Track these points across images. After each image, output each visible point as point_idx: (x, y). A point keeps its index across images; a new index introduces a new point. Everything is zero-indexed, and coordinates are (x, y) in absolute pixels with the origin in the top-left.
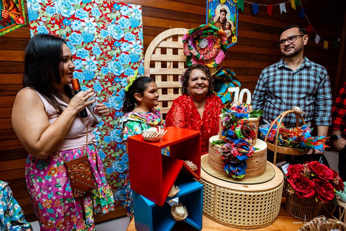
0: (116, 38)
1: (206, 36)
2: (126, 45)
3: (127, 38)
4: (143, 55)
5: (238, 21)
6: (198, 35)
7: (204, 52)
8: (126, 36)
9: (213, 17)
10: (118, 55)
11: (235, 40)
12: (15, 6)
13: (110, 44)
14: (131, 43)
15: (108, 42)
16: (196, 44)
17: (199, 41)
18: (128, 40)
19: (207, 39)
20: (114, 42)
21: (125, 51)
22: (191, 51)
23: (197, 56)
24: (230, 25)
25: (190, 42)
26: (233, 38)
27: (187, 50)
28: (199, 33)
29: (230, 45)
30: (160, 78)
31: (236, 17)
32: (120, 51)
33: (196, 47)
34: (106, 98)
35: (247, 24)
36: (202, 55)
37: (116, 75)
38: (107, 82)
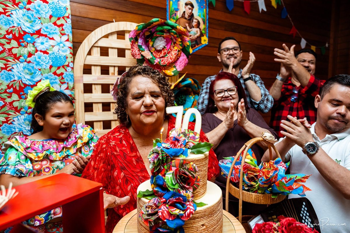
0: (27, 30)
1: (162, 33)
2: (44, 42)
3: (45, 31)
4: (71, 56)
5: (209, 18)
6: (150, 32)
7: (160, 55)
8: (44, 28)
9: (176, 11)
10: (30, 55)
11: (205, 40)
13: (16, 38)
14: (53, 39)
15: (13, 35)
16: (149, 44)
17: (152, 40)
18: (47, 34)
19: (164, 38)
20: (23, 35)
21: (43, 50)
22: (143, 53)
23: (150, 60)
24: (199, 23)
25: (140, 41)
26: (203, 38)
27: (137, 51)
28: (152, 29)
29: (199, 47)
30: (99, 88)
31: (206, 13)
32: (34, 49)
33: (150, 48)
34: (9, 117)
35: (219, 22)
36: (159, 58)
37: (27, 83)
38: (11, 93)
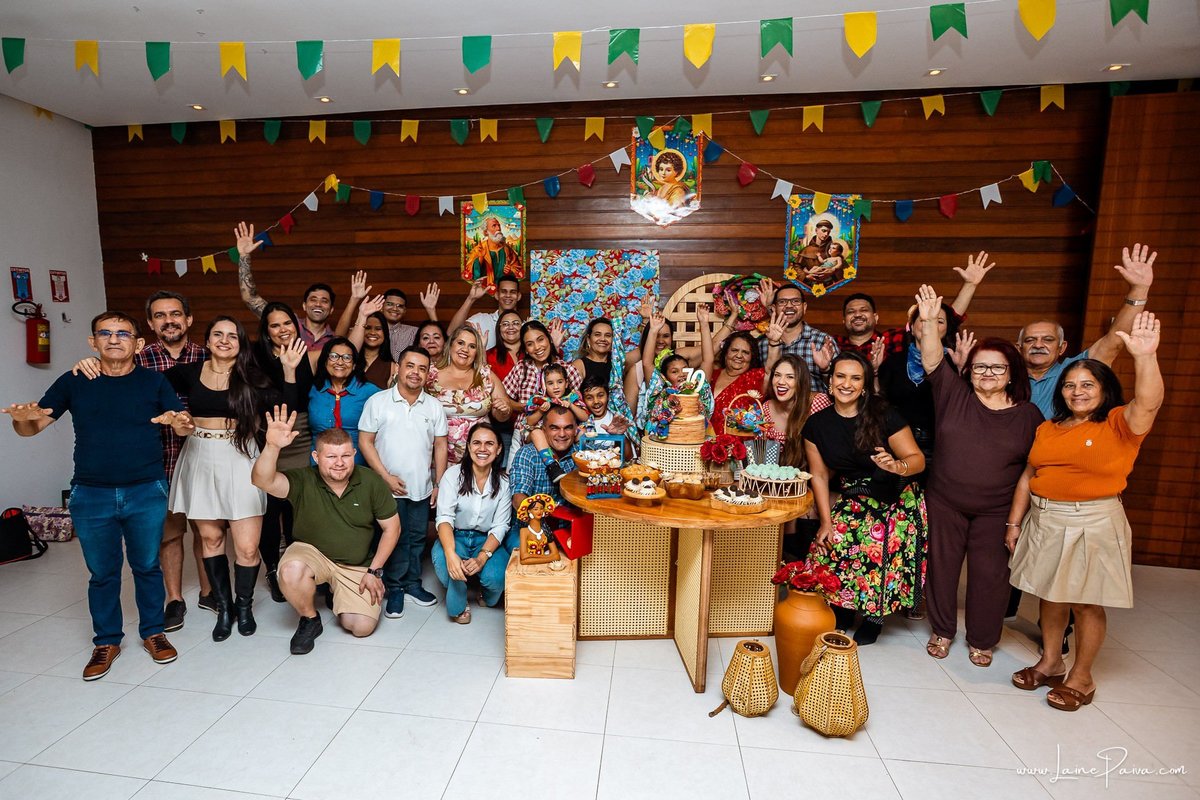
0: (623, 295)
5: (859, 240)
8: (636, 292)
11: (851, 273)
12: (517, 259)
13: (614, 303)
15: (612, 301)
20: (620, 300)
26: (846, 271)
27: (722, 307)
29: (838, 284)
31: (856, 232)
36: (750, 312)
